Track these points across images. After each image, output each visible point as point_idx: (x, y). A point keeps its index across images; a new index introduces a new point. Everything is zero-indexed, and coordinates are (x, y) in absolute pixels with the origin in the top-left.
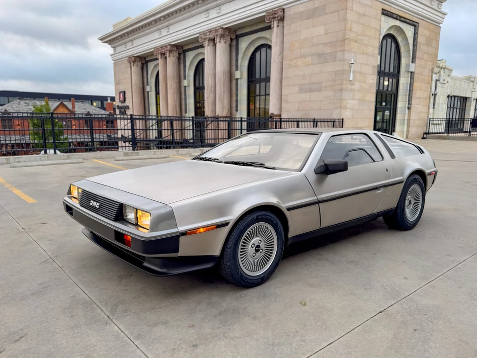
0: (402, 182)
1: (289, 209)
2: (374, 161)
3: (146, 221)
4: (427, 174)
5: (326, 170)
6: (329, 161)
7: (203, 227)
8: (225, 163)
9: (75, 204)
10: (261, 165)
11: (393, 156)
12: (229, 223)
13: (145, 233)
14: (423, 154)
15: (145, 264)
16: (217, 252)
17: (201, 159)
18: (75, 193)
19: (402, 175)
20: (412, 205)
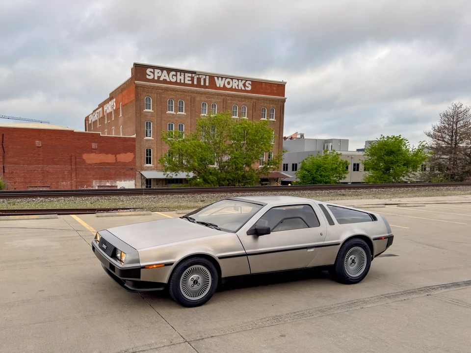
0: (339, 244)
1: (220, 258)
2: (309, 227)
3: (124, 258)
4: (372, 240)
5: (256, 232)
6: (259, 226)
7: (156, 265)
8: (197, 222)
9: (97, 244)
11: (331, 223)
12: (173, 263)
14: (374, 222)
15: (125, 285)
16: (165, 281)
17: (186, 218)
19: (338, 238)
20: (356, 264)
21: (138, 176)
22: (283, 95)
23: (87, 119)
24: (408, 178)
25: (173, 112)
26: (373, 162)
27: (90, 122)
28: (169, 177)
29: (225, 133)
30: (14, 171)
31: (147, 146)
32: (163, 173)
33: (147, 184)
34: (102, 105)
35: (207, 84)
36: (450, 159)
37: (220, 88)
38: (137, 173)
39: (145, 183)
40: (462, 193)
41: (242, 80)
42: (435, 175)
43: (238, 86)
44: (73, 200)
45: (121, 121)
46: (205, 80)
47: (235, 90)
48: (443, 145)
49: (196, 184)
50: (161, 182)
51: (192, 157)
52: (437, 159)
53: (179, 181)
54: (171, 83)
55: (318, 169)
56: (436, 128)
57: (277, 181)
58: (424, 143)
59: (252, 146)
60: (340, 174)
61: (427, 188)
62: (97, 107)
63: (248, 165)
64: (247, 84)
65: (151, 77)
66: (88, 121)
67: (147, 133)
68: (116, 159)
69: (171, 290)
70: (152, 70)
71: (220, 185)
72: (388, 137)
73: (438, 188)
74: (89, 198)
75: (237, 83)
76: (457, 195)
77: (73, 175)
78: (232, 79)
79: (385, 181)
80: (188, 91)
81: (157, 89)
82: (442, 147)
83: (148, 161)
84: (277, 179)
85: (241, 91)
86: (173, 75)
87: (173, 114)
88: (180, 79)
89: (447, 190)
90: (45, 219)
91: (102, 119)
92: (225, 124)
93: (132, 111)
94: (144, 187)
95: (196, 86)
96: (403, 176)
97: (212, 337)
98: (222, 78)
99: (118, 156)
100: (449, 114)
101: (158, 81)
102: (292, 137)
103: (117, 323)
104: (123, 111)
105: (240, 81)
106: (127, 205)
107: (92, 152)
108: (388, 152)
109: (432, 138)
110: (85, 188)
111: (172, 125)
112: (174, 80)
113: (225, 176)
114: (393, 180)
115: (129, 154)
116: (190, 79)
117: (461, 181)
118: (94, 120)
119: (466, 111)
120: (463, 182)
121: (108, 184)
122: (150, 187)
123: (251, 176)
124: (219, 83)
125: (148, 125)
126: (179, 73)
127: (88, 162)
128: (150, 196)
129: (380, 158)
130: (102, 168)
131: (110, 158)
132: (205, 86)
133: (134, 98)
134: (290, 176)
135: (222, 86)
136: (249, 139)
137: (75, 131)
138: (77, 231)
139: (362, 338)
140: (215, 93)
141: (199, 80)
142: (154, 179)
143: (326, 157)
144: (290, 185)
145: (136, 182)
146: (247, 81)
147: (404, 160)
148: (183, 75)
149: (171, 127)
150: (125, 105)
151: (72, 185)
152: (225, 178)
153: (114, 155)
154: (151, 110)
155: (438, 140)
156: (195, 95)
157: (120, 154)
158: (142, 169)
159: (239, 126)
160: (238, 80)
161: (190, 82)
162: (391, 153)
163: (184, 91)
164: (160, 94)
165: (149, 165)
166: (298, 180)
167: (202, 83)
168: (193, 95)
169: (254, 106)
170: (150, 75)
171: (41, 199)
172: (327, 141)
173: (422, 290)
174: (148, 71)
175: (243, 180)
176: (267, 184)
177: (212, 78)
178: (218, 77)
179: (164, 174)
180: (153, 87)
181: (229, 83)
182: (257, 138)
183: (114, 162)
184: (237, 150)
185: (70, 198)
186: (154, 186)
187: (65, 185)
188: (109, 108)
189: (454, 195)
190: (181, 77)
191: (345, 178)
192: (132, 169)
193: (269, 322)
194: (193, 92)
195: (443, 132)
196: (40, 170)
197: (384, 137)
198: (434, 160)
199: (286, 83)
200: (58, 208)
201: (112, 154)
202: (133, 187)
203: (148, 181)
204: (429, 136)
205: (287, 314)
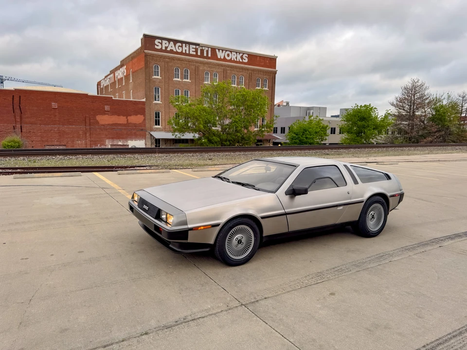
0: (363, 202)
1: (263, 218)
2: (338, 187)
3: (171, 220)
4: (389, 197)
5: (293, 192)
6: (297, 187)
7: (203, 226)
8: (233, 182)
9: (135, 205)
10: (253, 187)
11: (356, 182)
12: (219, 225)
13: (168, 228)
14: (389, 181)
15: (170, 246)
16: (212, 242)
17: (219, 177)
18: (136, 198)
19: (362, 197)
20: (375, 219)
21: (148, 136)
22: (275, 67)
23: (99, 84)
24: (376, 140)
25: (179, 79)
26: (348, 126)
27: (102, 87)
28: (177, 137)
29: (226, 100)
30: (32, 131)
31: (156, 109)
32: (171, 134)
33: (156, 143)
34: (113, 72)
35: (210, 55)
36: (408, 125)
37: (220, 60)
38: (147, 133)
39: (154, 142)
40: (422, 153)
41: (240, 53)
42: (397, 138)
43: (236, 58)
44: (90, 158)
45: (131, 86)
46: (207, 51)
47: (234, 62)
48: (403, 114)
49: (202, 144)
50: (169, 142)
51: (197, 120)
52: (399, 124)
53: (186, 141)
54: (177, 53)
55: (304, 132)
56: (398, 99)
57: (269, 142)
58: (390, 111)
59: (250, 111)
60: (322, 136)
61: (393, 148)
62: (109, 73)
63: (246, 127)
64: (244, 57)
65: (159, 47)
66: (100, 85)
67: (155, 97)
68: (127, 120)
69: (217, 250)
70: (160, 41)
71: (222, 145)
72: (361, 106)
73: (401, 149)
74: (106, 156)
75: (236, 55)
76: (418, 154)
77: (88, 135)
78: (231, 52)
79: (358, 142)
80: (192, 61)
81: (164, 58)
82: (402, 115)
83: (157, 123)
84: (270, 141)
85: (239, 62)
86: (179, 46)
87: (179, 81)
88: (186, 50)
89: (409, 150)
90: (69, 176)
91: (113, 84)
92: (227, 91)
93: (141, 78)
94: (154, 146)
95: (200, 57)
96: (373, 139)
97: (265, 298)
98: (222, 50)
99: (129, 117)
100: (408, 87)
101: (166, 51)
102: (279, 105)
103: (167, 286)
104: (133, 77)
105: (238, 54)
106: (141, 163)
107: (105, 114)
108: (361, 119)
109: (395, 107)
110: (99, 147)
111: (178, 91)
112: (180, 51)
113: (226, 138)
114: (365, 142)
115: (139, 116)
116: (194, 50)
117: (418, 142)
118: (105, 85)
119: (422, 85)
120: (419, 144)
121: (120, 143)
122: (159, 146)
123: (249, 138)
124: (220, 55)
125: (157, 90)
126: (184, 45)
127: (101, 123)
128: (162, 155)
129: (354, 124)
130: (114, 128)
131: (122, 120)
132: (207, 57)
133: (144, 66)
134: (280, 137)
135: (222, 58)
136: (247, 105)
137: (89, 94)
138: (103, 188)
139: (405, 293)
140: (217, 64)
141: (202, 51)
142: (162, 139)
143: (311, 122)
144: (280, 145)
145: (146, 141)
146: (244, 54)
147: (374, 125)
148: (188, 47)
149: (177, 93)
150: (136, 71)
151: (86, 144)
152: (226, 139)
153: (125, 117)
154: (159, 77)
155: (400, 108)
156: (199, 64)
157: (130, 115)
158: (152, 130)
159: (238, 93)
160: (236, 53)
161: (195, 53)
162: (363, 119)
163: (189, 61)
164: (167, 62)
165: (157, 126)
166: (288, 141)
167: (205, 55)
168: (197, 65)
169: (250, 77)
170: (158, 46)
171: (61, 157)
172: (309, 109)
173: (433, 242)
174: (157, 42)
175: (242, 140)
176: (261, 145)
177: (214, 50)
178: (219, 50)
179: (173, 135)
180: (161, 56)
181: (228, 55)
182: (254, 104)
183: (126, 123)
184: (237, 115)
185: (88, 156)
186: (162, 146)
187: (80, 144)
188: (120, 74)
189: (416, 154)
190: (186, 48)
191: (326, 139)
192: (142, 130)
193: (314, 279)
194: (197, 62)
195: (404, 102)
196: (56, 129)
197: (358, 106)
198: (396, 125)
199: (277, 57)
200: (77, 165)
201: (124, 116)
202: (144, 146)
203: (158, 141)
204: (392, 105)
205: (327, 270)
